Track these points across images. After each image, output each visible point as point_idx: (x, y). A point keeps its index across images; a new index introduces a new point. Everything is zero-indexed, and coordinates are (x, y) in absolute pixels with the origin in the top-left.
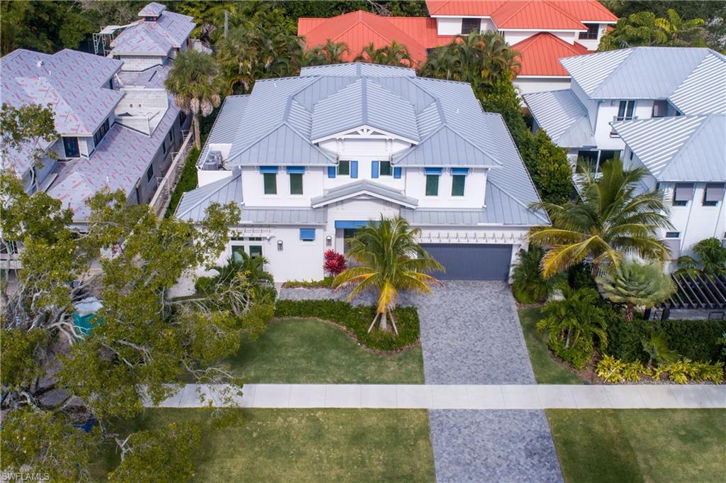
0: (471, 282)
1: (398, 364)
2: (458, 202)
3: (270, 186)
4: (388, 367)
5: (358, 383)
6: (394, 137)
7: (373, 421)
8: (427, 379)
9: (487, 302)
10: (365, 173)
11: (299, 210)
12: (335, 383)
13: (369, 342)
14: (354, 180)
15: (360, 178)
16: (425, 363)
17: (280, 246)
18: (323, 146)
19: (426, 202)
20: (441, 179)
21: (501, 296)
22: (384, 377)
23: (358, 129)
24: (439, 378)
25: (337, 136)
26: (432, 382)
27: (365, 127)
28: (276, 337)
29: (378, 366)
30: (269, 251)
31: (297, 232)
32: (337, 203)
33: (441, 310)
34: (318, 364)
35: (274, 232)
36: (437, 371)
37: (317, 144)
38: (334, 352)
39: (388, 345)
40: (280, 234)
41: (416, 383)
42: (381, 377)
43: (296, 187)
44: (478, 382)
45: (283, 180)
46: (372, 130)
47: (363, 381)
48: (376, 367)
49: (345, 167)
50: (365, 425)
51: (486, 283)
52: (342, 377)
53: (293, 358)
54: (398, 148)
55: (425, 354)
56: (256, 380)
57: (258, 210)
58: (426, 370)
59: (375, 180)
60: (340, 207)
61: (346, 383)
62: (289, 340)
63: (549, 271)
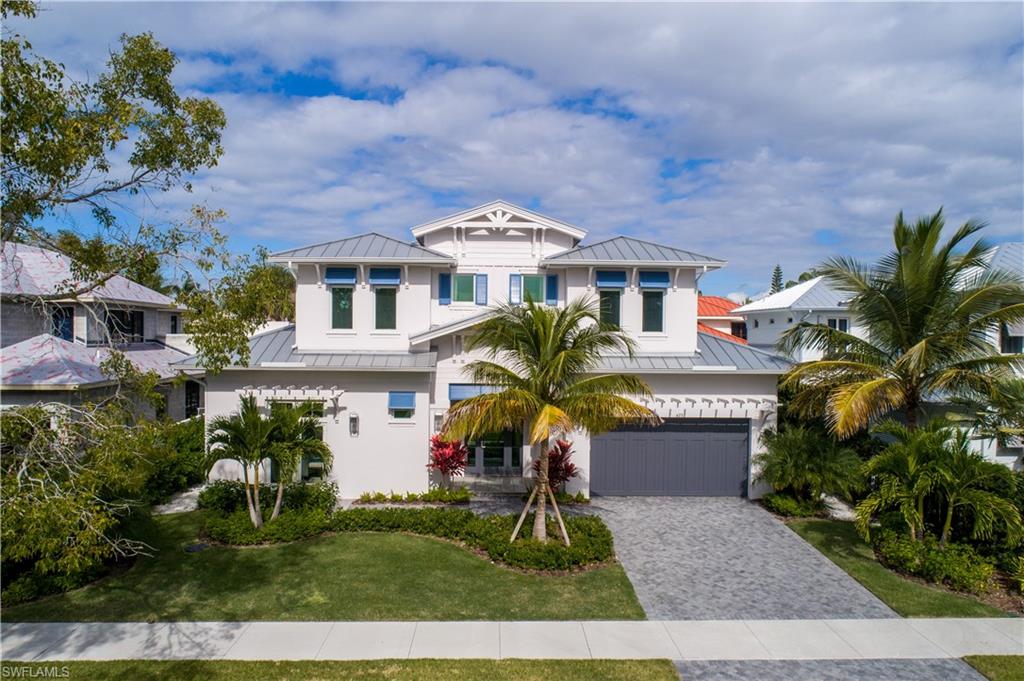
1: (578, 589)
3: (342, 314)
4: (556, 593)
5: (492, 618)
6: (546, 224)
8: (650, 612)
11: (388, 355)
12: (436, 618)
13: (513, 558)
14: (480, 308)
15: (492, 304)
16: (636, 588)
17: (354, 424)
18: (431, 248)
22: (550, 609)
23: (488, 211)
24: (675, 609)
25: (453, 223)
26: (664, 616)
27: (499, 208)
28: (322, 552)
29: (536, 592)
30: (334, 434)
31: (384, 398)
34: (403, 590)
36: (667, 600)
38: (438, 573)
40: (354, 402)
41: (627, 617)
42: (543, 609)
43: (386, 316)
44: (764, 615)
46: (511, 212)
48: (532, 594)
49: (466, 287)
51: (710, 498)
52: (456, 609)
54: (551, 252)
55: (633, 576)
56: (254, 615)
58: (642, 599)
61: (463, 618)
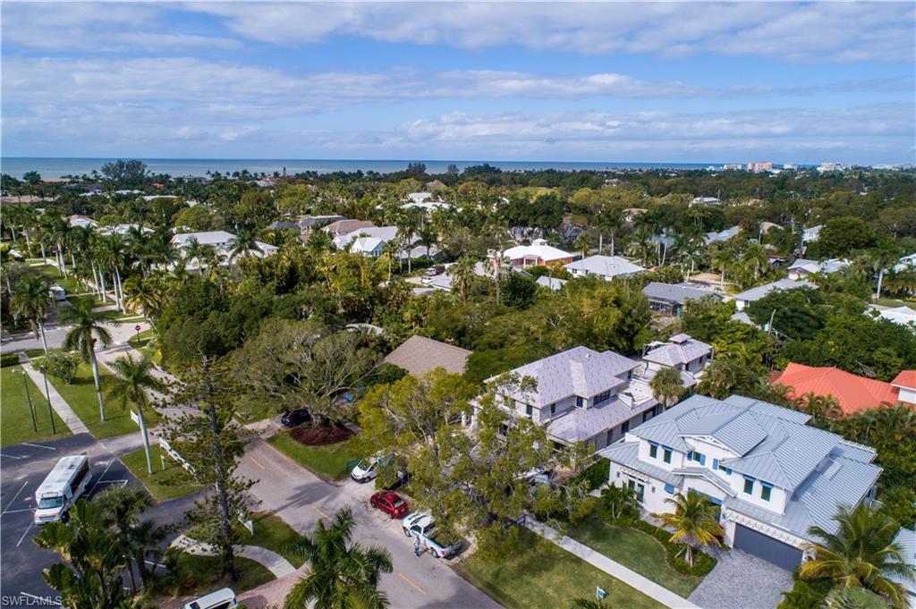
0: (770, 565)
1: (679, 582)
2: (764, 504)
3: (653, 453)
4: (672, 580)
5: (649, 579)
6: (726, 448)
7: (640, 598)
8: (689, 598)
9: (771, 580)
10: (709, 464)
11: (666, 472)
13: (673, 563)
14: (702, 466)
15: (706, 466)
16: (697, 590)
17: (654, 489)
18: (686, 440)
19: (743, 496)
20: (754, 484)
21: (785, 582)
22: (666, 584)
23: (706, 436)
24: (698, 601)
25: (694, 436)
26: (692, 601)
27: (710, 437)
28: (624, 535)
29: (667, 577)
30: (647, 489)
31: (664, 485)
32: (691, 477)
33: (735, 570)
34: (635, 559)
35: (651, 480)
36: (700, 597)
37: (683, 438)
38: (649, 558)
39: (683, 569)
40: (654, 483)
41: (681, 596)
42: (664, 583)
43: (667, 458)
45: (660, 452)
46: (714, 439)
47: (653, 580)
48: (665, 577)
49: (698, 457)
50: (633, 598)
51: (780, 569)
52: (643, 571)
53: (625, 550)
54: (730, 455)
55: (701, 586)
56: (598, 551)
57: (644, 463)
58: (693, 594)
59: (714, 471)
60: (692, 480)
61: (642, 575)
62: (630, 540)
63: (805, 573)
